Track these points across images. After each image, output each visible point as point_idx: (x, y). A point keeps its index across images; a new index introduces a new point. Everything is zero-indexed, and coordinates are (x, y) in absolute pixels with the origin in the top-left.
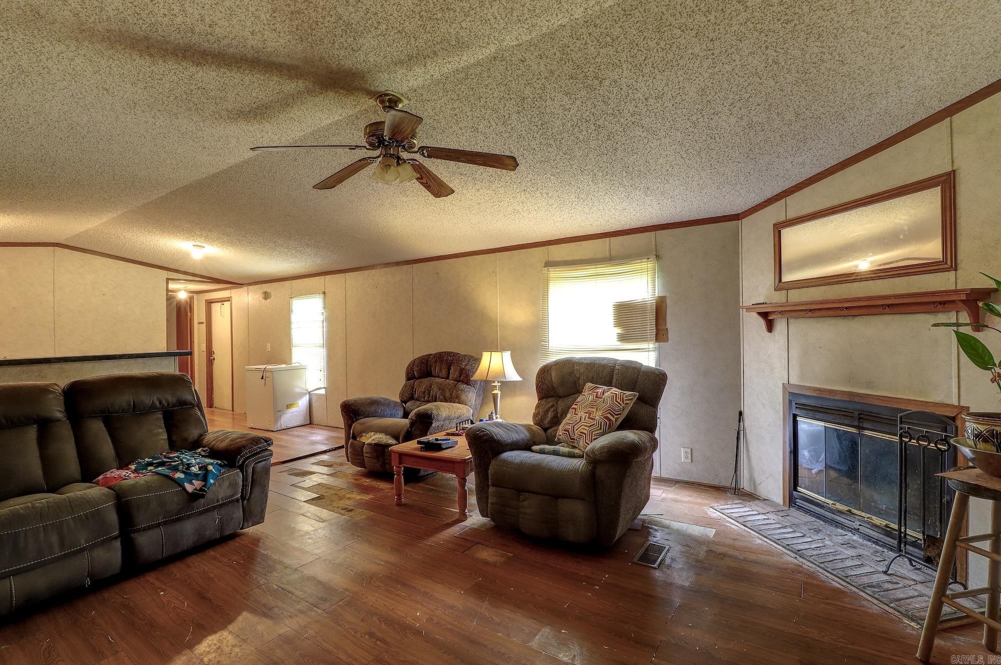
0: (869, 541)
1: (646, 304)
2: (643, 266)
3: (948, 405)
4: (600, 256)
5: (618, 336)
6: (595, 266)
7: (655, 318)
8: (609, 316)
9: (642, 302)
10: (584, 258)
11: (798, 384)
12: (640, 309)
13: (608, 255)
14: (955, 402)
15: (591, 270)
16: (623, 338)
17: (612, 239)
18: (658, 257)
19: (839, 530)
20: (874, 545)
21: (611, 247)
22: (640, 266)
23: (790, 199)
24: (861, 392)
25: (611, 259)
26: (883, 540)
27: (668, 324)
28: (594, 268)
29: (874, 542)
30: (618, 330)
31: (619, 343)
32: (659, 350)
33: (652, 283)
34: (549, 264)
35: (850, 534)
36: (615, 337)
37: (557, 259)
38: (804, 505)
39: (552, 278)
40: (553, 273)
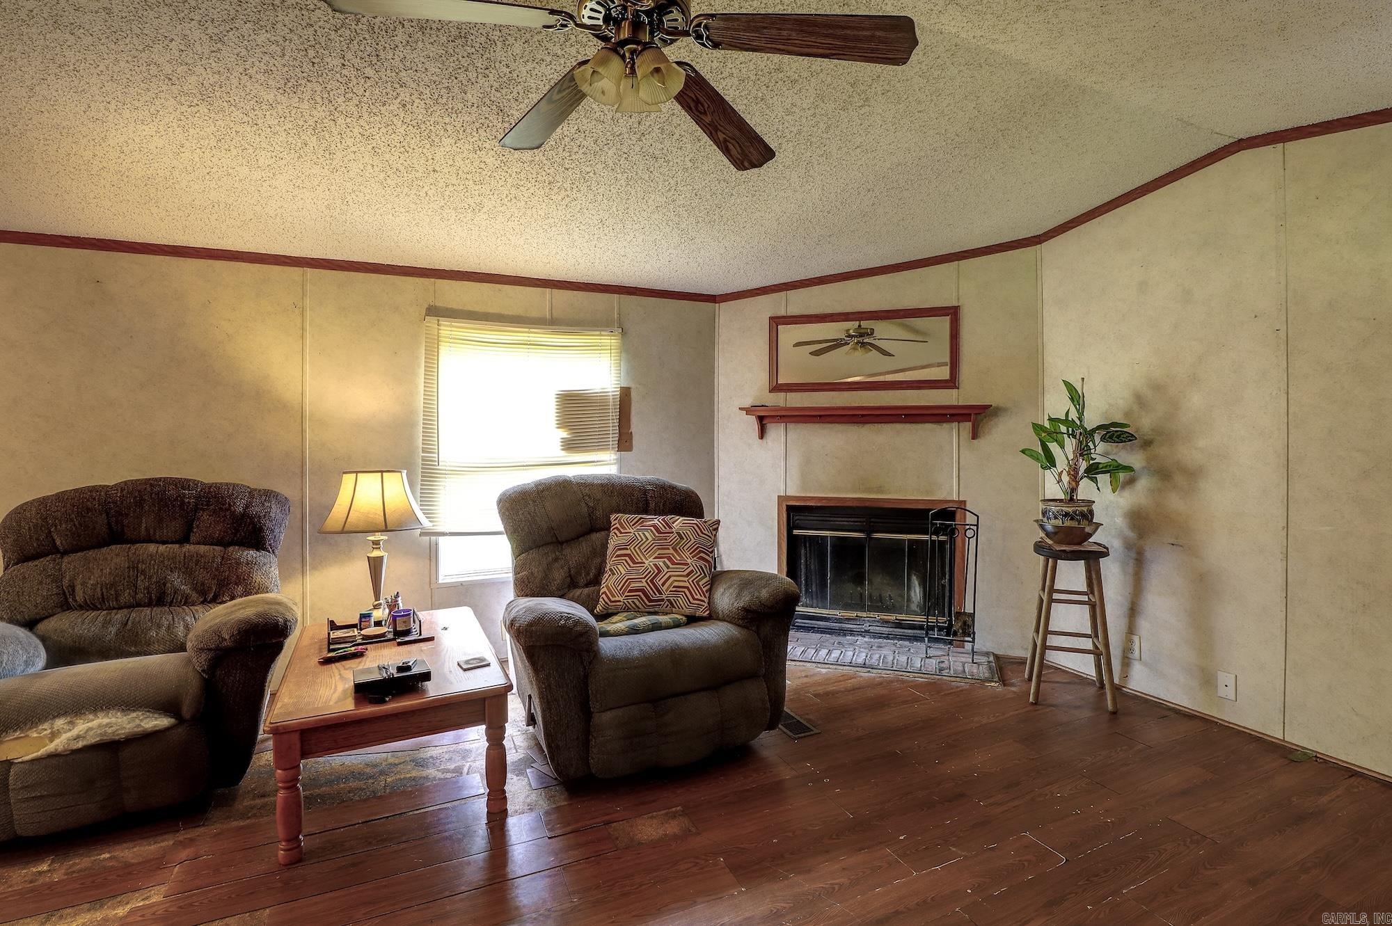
0: (880, 638)
1: (607, 396)
2: (602, 341)
3: (950, 501)
4: (534, 314)
5: (562, 442)
6: (527, 330)
7: (618, 417)
8: (549, 411)
9: (601, 392)
10: (506, 313)
11: (798, 495)
12: (597, 403)
13: (548, 316)
14: (955, 498)
15: (522, 335)
16: (569, 446)
17: (555, 291)
18: (624, 333)
19: (848, 637)
20: (885, 640)
21: (554, 304)
22: (600, 341)
23: (792, 294)
24: (871, 497)
25: (552, 322)
26: (894, 633)
27: (632, 426)
28: (526, 332)
29: (884, 638)
30: (564, 434)
31: (563, 453)
32: (620, 462)
33: (616, 367)
34: (435, 311)
35: (860, 638)
36: (557, 445)
37: (455, 306)
38: (805, 623)
39: (446, 337)
40: (449, 329)
